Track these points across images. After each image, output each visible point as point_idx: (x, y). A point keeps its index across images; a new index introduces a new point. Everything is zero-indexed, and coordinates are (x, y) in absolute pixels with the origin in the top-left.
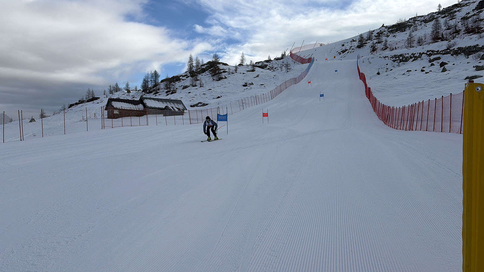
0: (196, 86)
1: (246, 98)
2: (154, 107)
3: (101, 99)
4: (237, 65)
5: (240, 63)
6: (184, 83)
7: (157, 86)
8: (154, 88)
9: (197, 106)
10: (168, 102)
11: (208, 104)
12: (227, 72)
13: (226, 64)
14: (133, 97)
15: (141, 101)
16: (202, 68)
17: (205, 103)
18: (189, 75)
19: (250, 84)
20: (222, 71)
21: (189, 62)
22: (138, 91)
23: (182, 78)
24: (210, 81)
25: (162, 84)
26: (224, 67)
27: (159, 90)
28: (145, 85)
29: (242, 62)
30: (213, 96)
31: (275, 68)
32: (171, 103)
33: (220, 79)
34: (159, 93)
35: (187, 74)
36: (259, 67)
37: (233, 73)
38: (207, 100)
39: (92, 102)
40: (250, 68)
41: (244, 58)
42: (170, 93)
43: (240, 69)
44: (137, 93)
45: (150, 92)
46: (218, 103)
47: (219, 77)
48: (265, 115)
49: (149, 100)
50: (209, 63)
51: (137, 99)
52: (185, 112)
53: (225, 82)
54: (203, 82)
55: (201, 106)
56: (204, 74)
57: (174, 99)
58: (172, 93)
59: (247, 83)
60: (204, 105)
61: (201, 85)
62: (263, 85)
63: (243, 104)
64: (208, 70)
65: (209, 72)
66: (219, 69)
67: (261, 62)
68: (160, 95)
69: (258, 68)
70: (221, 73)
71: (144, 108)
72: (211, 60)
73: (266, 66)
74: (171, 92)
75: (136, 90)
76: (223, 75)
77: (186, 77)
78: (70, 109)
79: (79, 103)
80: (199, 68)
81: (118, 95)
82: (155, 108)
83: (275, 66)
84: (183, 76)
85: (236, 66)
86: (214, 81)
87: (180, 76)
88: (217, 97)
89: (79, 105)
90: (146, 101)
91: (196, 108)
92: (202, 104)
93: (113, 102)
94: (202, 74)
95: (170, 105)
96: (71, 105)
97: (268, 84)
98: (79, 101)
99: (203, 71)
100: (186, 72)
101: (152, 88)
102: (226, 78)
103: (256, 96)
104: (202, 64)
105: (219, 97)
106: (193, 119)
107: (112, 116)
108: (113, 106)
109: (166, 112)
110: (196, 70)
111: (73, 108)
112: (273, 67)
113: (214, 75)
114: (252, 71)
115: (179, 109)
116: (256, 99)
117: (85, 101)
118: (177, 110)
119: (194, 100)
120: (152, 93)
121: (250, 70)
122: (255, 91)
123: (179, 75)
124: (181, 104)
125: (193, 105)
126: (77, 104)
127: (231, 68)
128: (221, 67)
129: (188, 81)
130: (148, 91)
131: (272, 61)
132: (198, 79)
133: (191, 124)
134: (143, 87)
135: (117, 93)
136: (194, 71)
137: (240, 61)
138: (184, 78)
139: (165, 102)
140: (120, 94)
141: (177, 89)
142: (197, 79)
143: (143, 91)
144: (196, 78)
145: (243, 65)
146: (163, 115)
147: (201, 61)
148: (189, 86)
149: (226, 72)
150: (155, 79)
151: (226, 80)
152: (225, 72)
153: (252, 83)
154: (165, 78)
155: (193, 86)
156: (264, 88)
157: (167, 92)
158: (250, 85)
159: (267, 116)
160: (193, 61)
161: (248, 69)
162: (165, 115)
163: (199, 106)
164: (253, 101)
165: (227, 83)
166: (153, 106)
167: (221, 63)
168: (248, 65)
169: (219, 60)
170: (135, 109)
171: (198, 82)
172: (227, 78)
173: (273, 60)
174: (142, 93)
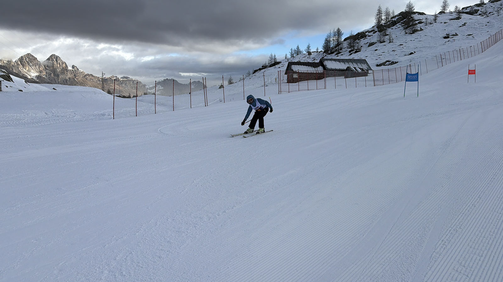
0: (384, 42)
1: (447, 52)
2: (335, 68)
3: (282, 63)
4: (437, 13)
5: (441, 11)
6: (370, 39)
7: (340, 46)
8: (336, 48)
9: (384, 65)
10: (350, 63)
11: (397, 62)
12: (424, 22)
13: (422, 14)
14: (313, 59)
15: (321, 63)
16: (392, 20)
17: (394, 61)
18: (377, 30)
19: (454, 35)
20: (417, 22)
21: (377, 15)
22: (320, 52)
23: (369, 33)
24: (402, 35)
25: (346, 42)
26: (421, 17)
27: (341, 49)
28: (327, 46)
29: (444, 9)
30: (404, 52)
31: (490, 13)
32: (354, 63)
33: (414, 31)
34: (341, 53)
35: (374, 29)
36: (467, 13)
37: (431, 24)
38: (397, 57)
39: (274, 67)
40: (455, 16)
41: (447, 3)
42: (354, 52)
43: (441, 18)
44: (318, 55)
45: (332, 53)
46: (410, 61)
47: (413, 29)
48: (472, 72)
49: (329, 62)
50: (402, 14)
51: (317, 61)
52: (369, 73)
53: (421, 35)
54: (393, 36)
55: (389, 65)
56: (394, 27)
57: (359, 58)
58: (356, 52)
59: (450, 35)
60: (393, 63)
61: (390, 40)
62: (471, 35)
63: (442, 60)
64: (400, 22)
65: (401, 25)
66: (413, 20)
67: (470, 6)
68: (342, 55)
69: (465, 15)
70: (416, 24)
71: (324, 70)
72: (404, 11)
73: (477, 11)
74: (355, 50)
75: (317, 52)
76: (418, 26)
77: (373, 32)
78: (254, 74)
79: (262, 69)
80: (389, 21)
81: (299, 58)
82: (336, 70)
83: (489, 10)
84: (369, 32)
85: (436, 15)
86: (406, 35)
87: (366, 32)
88: (410, 53)
89: (262, 70)
90: (326, 63)
91: (383, 67)
92: (390, 62)
93: (293, 65)
94: (392, 28)
95: (352, 66)
96: (255, 70)
97: (478, 34)
98: (263, 66)
99: (394, 23)
100: (373, 27)
101: (334, 48)
102: (421, 30)
103: (460, 49)
104: (392, 16)
105: (411, 53)
106: (378, 80)
107: (291, 80)
108: (293, 70)
109: (347, 73)
110: (385, 23)
111: (256, 74)
112: (486, 12)
113: (407, 28)
114: (457, 19)
115: (362, 69)
116: (461, 54)
117: (267, 66)
118: (360, 70)
119: (380, 58)
120: (334, 54)
121: (453, 18)
122: (459, 43)
123: (364, 31)
124: (366, 64)
125: (380, 64)
126: (260, 69)
127: (428, 17)
128: (416, 17)
129: (375, 38)
130: (329, 52)
131: (485, 4)
132: (387, 33)
133: (375, 86)
134: (324, 48)
135: (298, 56)
136: (383, 24)
137: (441, 9)
138: (370, 34)
139: (347, 62)
140: (301, 57)
141: (362, 47)
142: (385, 34)
143: (324, 53)
144: (385, 32)
145: (444, 13)
146: (344, 77)
147: (391, 11)
148: (376, 43)
149: (422, 22)
150: (338, 37)
151: (422, 33)
152: (420, 23)
153: (456, 33)
154: (348, 36)
155: (381, 42)
156: (472, 39)
157: (350, 52)
158: (452, 36)
159: (475, 73)
160: (382, 14)
161: (451, 17)
162: (346, 77)
163: (386, 65)
164: (456, 55)
165: (423, 35)
166: (333, 67)
167: (417, 12)
168: (451, 12)
169: (414, 9)
170: (315, 72)
171: (387, 37)
172: (423, 30)
173: (487, 3)
174: (323, 55)
